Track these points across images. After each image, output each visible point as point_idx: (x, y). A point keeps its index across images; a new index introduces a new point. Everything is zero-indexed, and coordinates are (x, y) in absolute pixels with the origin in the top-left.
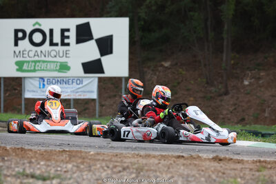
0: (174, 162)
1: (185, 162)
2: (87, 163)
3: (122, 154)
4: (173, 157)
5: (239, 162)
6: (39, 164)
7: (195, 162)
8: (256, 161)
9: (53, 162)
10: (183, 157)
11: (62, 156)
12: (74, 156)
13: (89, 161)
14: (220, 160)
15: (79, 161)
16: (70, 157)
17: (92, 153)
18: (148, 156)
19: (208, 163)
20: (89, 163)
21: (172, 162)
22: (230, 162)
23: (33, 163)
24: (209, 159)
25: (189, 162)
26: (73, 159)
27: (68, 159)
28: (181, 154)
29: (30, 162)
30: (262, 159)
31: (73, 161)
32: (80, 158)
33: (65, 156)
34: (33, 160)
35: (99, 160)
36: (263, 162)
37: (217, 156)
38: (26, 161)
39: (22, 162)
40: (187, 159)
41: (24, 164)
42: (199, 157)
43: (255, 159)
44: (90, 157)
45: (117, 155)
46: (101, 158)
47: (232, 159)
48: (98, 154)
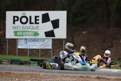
0: (78, 79)
1: (83, 79)
2: (38, 79)
3: (56, 75)
4: (78, 77)
5: (108, 79)
6: (15, 80)
7: (88, 79)
8: (116, 79)
9: (22, 79)
10: (83, 77)
11: (27, 76)
12: (32, 76)
13: (39, 78)
14: (100, 78)
15: (34, 79)
16: (31, 76)
17: (41, 75)
18: (67, 76)
19: (93, 80)
20: (39, 80)
21: (77, 79)
22: (104, 79)
23: (13, 79)
24: (94, 78)
25: (85, 79)
26: (32, 78)
27: (29, 77)
28: (82, 76)
29: (11, 79)
30: (119, 78)
31: (31, 79)
32: (35, 77)
33: (28, 76)
34: (13, 78)
35: (43, 78)
36: (119, 79)
37: (98, 77)
38: (10, 79)
39: (8, 79)
40: (85, 78)
41: (8, 80)
42: (90, 77)
43: (116, 78)
44: (40, 77)
45: (53, 76)
46: (45, 77)
47: (105, 78)
48: (44, 75)
